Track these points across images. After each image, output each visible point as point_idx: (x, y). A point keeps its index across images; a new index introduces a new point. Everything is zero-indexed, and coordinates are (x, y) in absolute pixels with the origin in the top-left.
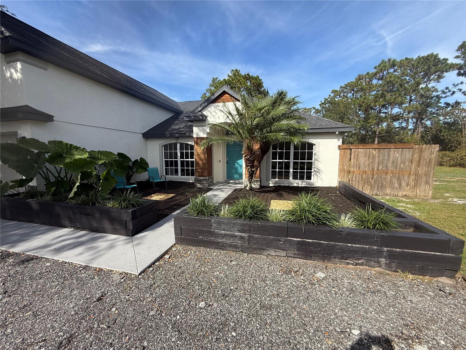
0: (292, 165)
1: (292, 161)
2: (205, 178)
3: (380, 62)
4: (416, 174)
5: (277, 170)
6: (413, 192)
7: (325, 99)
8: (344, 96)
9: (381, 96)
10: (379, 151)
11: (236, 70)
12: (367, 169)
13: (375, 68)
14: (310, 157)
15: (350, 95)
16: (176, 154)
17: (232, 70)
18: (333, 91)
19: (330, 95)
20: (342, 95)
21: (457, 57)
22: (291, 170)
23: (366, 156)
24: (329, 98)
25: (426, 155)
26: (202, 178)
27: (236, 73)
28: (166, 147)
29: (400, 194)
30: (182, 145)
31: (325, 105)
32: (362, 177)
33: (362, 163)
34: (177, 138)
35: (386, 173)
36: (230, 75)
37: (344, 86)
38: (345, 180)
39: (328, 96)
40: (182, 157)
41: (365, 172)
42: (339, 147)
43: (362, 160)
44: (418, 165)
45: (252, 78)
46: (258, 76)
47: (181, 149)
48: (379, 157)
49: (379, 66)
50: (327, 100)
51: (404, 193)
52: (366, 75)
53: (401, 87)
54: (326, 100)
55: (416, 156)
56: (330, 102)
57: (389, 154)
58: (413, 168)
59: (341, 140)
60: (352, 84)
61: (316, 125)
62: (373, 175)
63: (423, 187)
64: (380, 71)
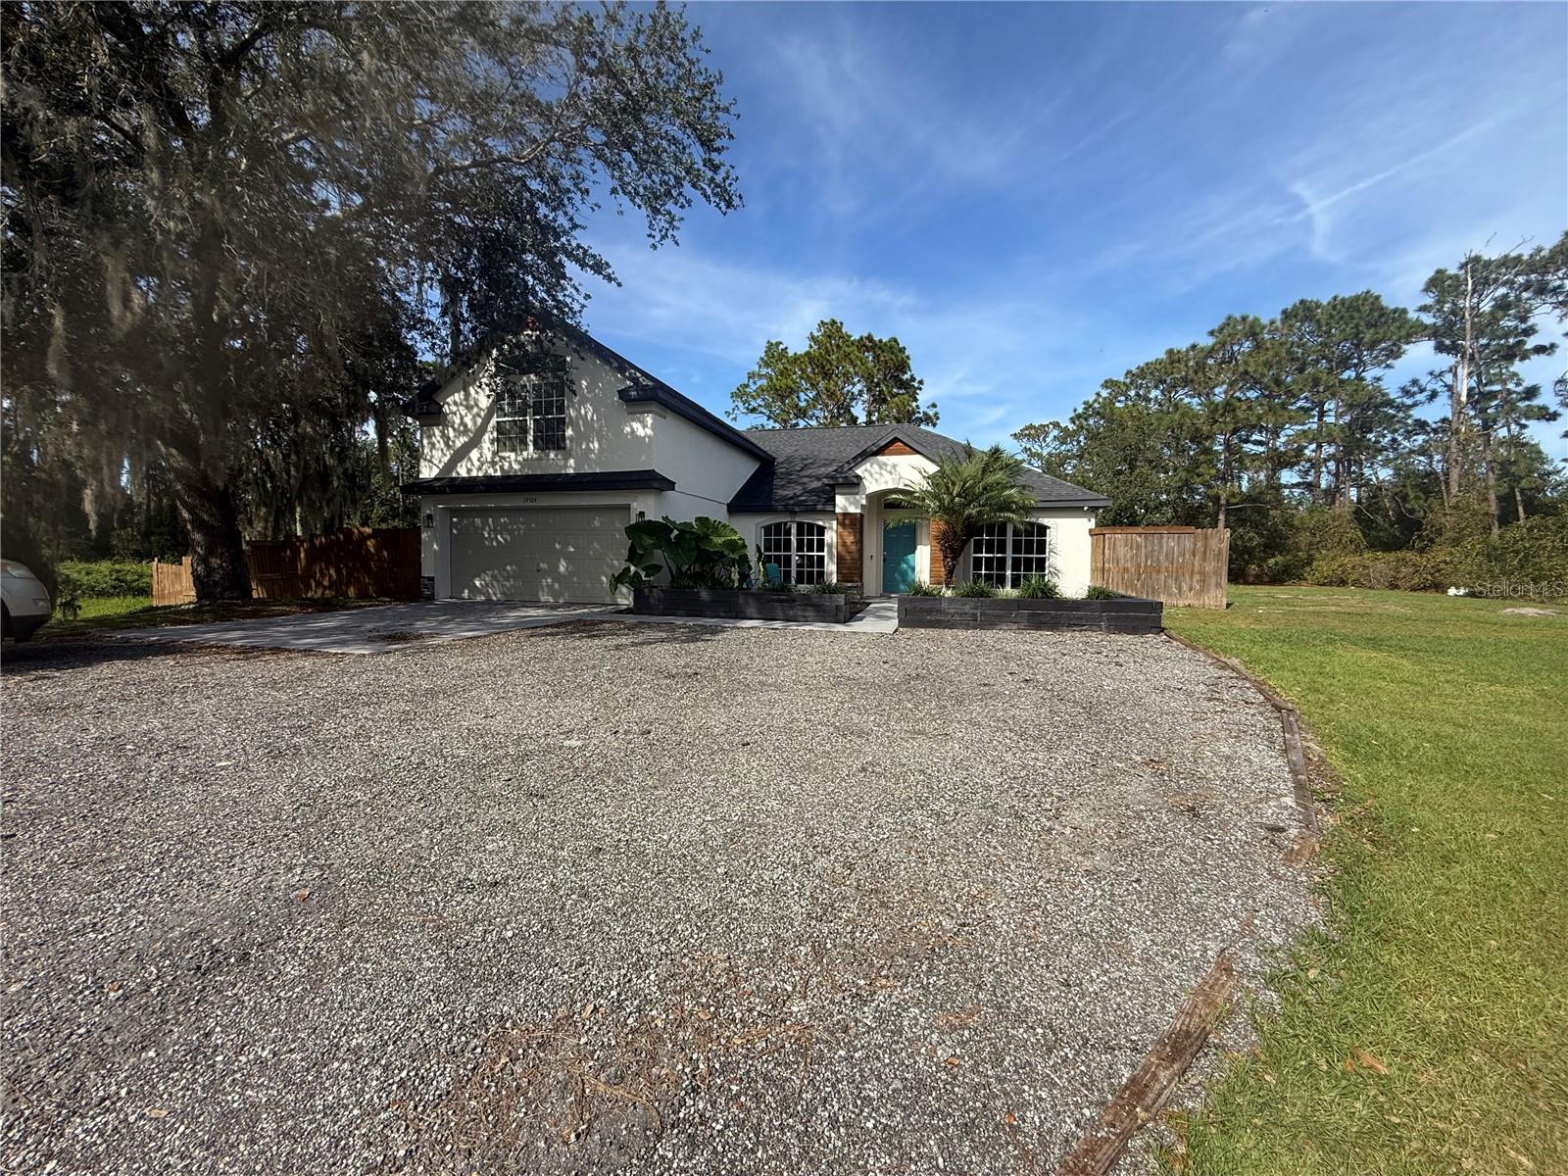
0: (1009, 563)
1: (1009, 555)
2: (855, 584)
3: (1222, 320)
4: (1202, 573)
5: (983, 572)
6: (1199, 599)
7: (1084, 403)
8: (1138, 394)
9: (1225, 408)
10: (1146, 539)
11: (834, 322)
12: (1129, 565)
13: (1212, 333)
14: (1042, 547)
15: (1154, 394)
16: (788, 542)
17: (822, 322)
18: (1106, 382)
19: (1098, 394)
20: (1132, 393)
21: (1424, 309)
22: (1009, 573)
23: (1126, 545)
24: (1095, 401)
25: (1214, 543)
26: (849, 584)
27: (832, 331)
28: (768, 530)
29: (1181, 603)
30: (800, 526)
31: (1086, 420)
32: (1123, 579)
33: (1121, 556)
34: (793, 513)
35: (1159, 572)
36: (816, 334)
37: (1135, 371)
38: (1098, 584)
39: (1094, 397)
40: (800, 548)
41: (1126, 570)
42: (1090, 531)
43: (1121, 550)
44: (1204, 559)
45: (880, 348)
46: (895, 340)
47: (800, 532)
48: (1146, 547)
49: (1221, 329)
50: (1091, 406)
51: (1187, 603)
52: (1187, 351)
53: (1278, 386)
54: (1088, 406)
55: (1199, 544)
56: (1098, 413)
57: (1160, 542)
58: (1196, 564)
59: (1093, 520)
60: (1158, 367)
61: (1050, 495)
62: (1140, 574)
63: (1213, 593)
64: (1219, 346)
